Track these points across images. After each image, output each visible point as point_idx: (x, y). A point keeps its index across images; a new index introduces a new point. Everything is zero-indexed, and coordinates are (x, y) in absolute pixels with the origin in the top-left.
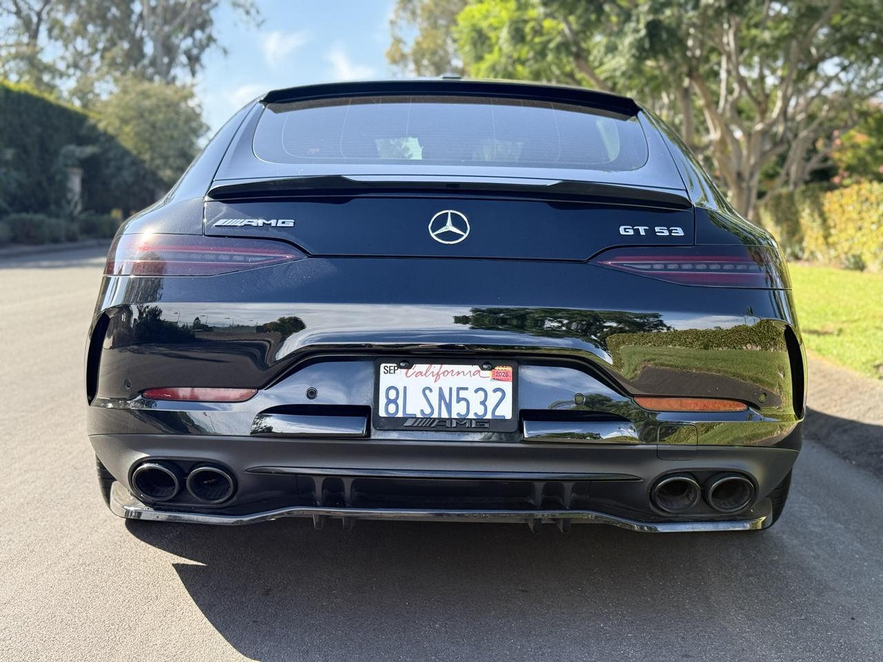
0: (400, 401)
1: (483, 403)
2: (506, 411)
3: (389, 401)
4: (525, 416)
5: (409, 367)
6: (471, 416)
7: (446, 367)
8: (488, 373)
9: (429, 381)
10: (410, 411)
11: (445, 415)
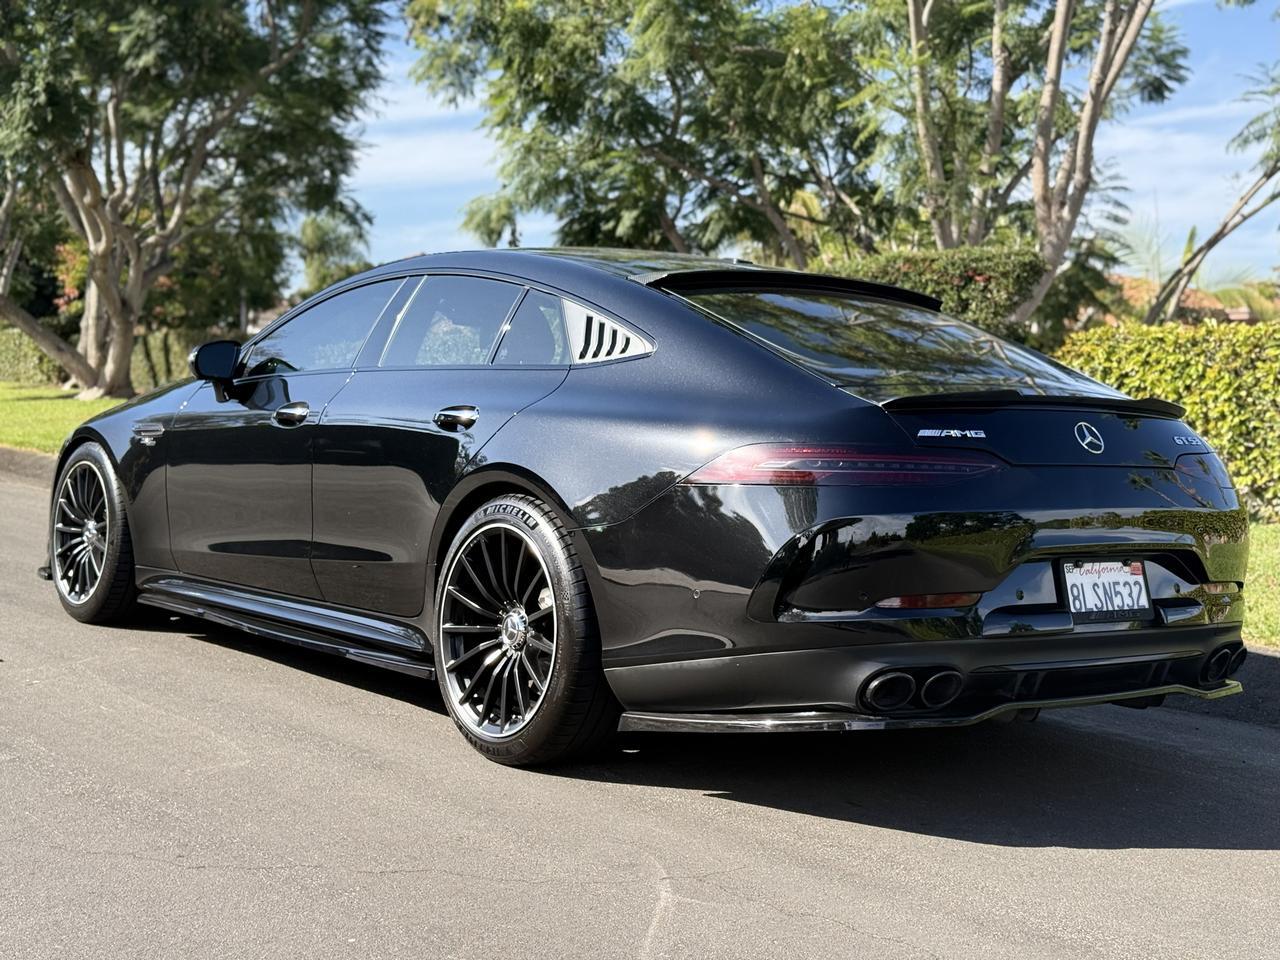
0: (1081, 597)
1: (1130, 595)
2: (1144, 602)
3: (1075, 598)
4: (1156, 603)
5: (1081, 567)
6: (1126, 608)
7: (1104, 565)
8: (1127, 569)
9: (1094, 578)
10: (1089, 606)
11: (1111, 608)
